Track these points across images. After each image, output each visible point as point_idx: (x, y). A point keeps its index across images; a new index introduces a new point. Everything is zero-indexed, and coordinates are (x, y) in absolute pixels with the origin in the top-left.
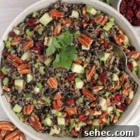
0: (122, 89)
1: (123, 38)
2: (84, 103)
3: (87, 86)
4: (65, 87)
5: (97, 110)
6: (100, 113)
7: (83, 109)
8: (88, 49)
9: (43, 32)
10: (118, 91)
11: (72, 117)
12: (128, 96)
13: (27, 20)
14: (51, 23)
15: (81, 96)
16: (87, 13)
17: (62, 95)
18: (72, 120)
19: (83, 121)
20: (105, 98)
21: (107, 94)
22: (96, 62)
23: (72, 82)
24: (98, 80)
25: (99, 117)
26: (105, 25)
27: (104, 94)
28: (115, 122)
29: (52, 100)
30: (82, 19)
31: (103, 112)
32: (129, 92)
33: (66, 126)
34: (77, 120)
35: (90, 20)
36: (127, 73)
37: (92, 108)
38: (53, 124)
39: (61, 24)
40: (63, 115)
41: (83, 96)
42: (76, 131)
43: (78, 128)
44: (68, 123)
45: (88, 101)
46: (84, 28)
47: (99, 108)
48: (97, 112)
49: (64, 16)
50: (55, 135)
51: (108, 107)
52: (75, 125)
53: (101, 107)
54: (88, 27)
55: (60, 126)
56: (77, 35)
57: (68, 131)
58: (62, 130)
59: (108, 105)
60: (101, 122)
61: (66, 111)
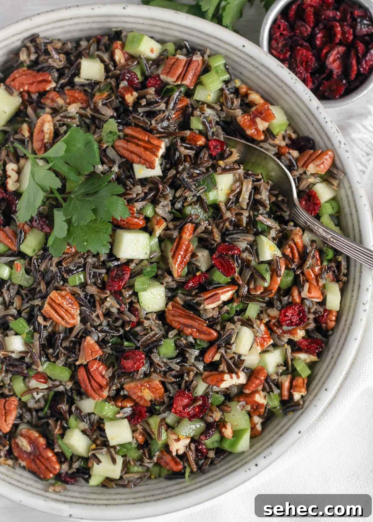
0: (297, 283)
1: (267, 116)
2: (182, 354)
3: (179, 300)
4: (108, 314)
5: (231, 371)
6: (242, 379)
7: (180, 376)
8: (157, 172)
10: (288, 292)
11: (152, 411)
12: (323, 303)
15: (166, 336)
16: (131, 57)
17: (102, 343)
18: (154, 421)
19: (191, 418)
20: (248, 323)
21: (253, 310)
22: (194, 211)
23: (127, 294)
24: (210, 269)
26: (198, 82)
27: (243, 311)
28: (297, 396)
29: (73, 368)
30: (118, 79)
31: (252, 374)
32: (323, 290)
33: (140, 447)
34: (171, 418)
35: (146, 78)
36: (305, 229)
37: (213, 367)
38: (94, 446)
39: (52, 108)
40: (119, 409)
41: (172, 334)
42: (174, 454)
43: (180, 442)
44: (143, 435)
45: (192, 346)
46: (131, 108)
47: (234, 363)
48: (232, 378)
49: (57, 82)
50: (107, 483)
51: (264, 352)
52: (167, 435)
53: (242, 358)
54: (144, 102)
55: (118, 448)
56: (111, 132)
57: (149, 461)
58: (129, 462)
59: (262, 345)
60: (252, 407)
61: (126, 393)
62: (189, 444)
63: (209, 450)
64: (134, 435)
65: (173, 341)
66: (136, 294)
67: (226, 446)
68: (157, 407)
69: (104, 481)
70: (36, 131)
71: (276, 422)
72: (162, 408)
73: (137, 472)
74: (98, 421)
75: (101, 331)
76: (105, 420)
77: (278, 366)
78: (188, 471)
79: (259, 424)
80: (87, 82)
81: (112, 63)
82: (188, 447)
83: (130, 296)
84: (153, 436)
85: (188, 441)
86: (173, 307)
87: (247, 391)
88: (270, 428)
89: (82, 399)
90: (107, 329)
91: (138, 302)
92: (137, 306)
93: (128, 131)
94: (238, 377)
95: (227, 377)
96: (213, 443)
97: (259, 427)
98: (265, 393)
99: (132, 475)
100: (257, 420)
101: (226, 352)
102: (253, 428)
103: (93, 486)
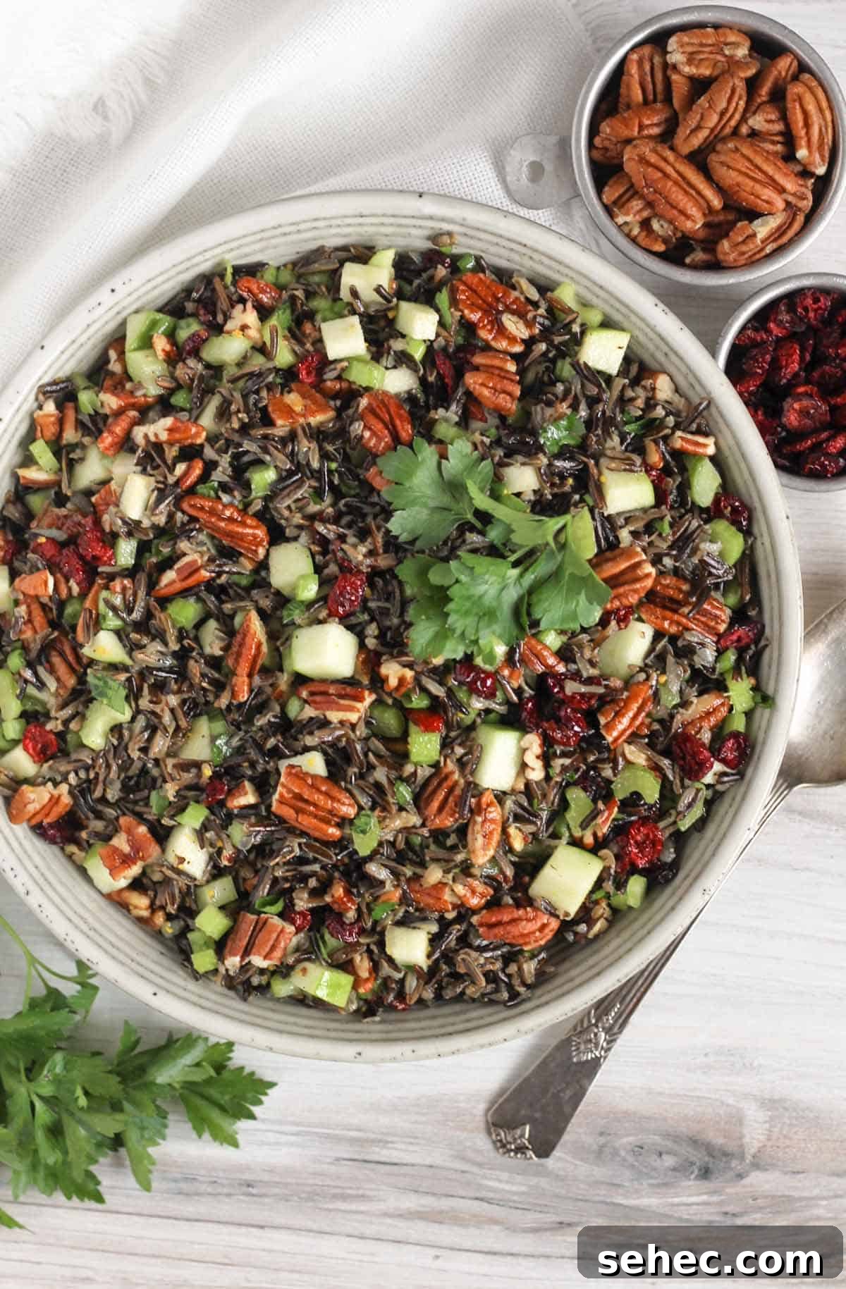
2: (240, 471)
3: (247, 566)
4: (364, 534)
5: (158, 446)
6: (139, 433)
9: (564, 805)
11: (289, 376)
13: (669, 855)
14: (531, 865)
15: (267, 499)
16: (346, 966)
18: (284, 355)
20: (133, 528)
21: (126, 552)
23: (333, 569)
25: (144, 413)
27: (143, 550)
28: (50, 408)
31: (126, 445)
33: (310, 316)
34: (258, 362)
37: (188, 453)
38: (391, 315)
39: (471, 875)
40: (344, 376)
41: (257, 506)
42: (249, 305)
43: (240, 324)
44: (304, 334)
45: (224, 487)
46: (337, 874)
47: (153, 460)
48: (156, 435)
49: (471, 925)
50: (363, 254)
51: (105, 482)
52: (262, 336)
53: (139, 468)
54: (313, 883)
55: (346, 312)
56: (364, 832)
57: (296, 293)
58: (329, 290)
59: (109, 492)
60: (124, 387)
61: (332, 403)
62: (225, 321)
63: (195, 315)
64: (317, 334)
65: (254, 494)
66: (318, 569)
67: (166, 322)
68: (278, 381)
69: (370, 258)
70: (496, 837)
71: (85, 366)
72: (270, 378)
73: (314, 273)
74: (382, 356)
75: (373, 505)
76: (368, 357)
77: (82, 459)
78: (229, 278)
79: (113, 360)
80: (417, 925)
81: (376, 958)
82: (227, 317)
83: (326, 565)
84: (287, 333)
85: (228, 327)
86: (256, 551)
87: (133, 413)
88: (94, 354)
89: (409, 392)
90: (367, 509)
91: (313, 555)
92: (316, 548)
93: (334, 832)
94: (146, 436)
95: (164, 436)
96: (188, 326)
97: (113, 355)
98: (101, 411)
99: (323, 268)
100: (115, 367)
101: (166, 478)
102: (122, 354)
103: (389, 247)
